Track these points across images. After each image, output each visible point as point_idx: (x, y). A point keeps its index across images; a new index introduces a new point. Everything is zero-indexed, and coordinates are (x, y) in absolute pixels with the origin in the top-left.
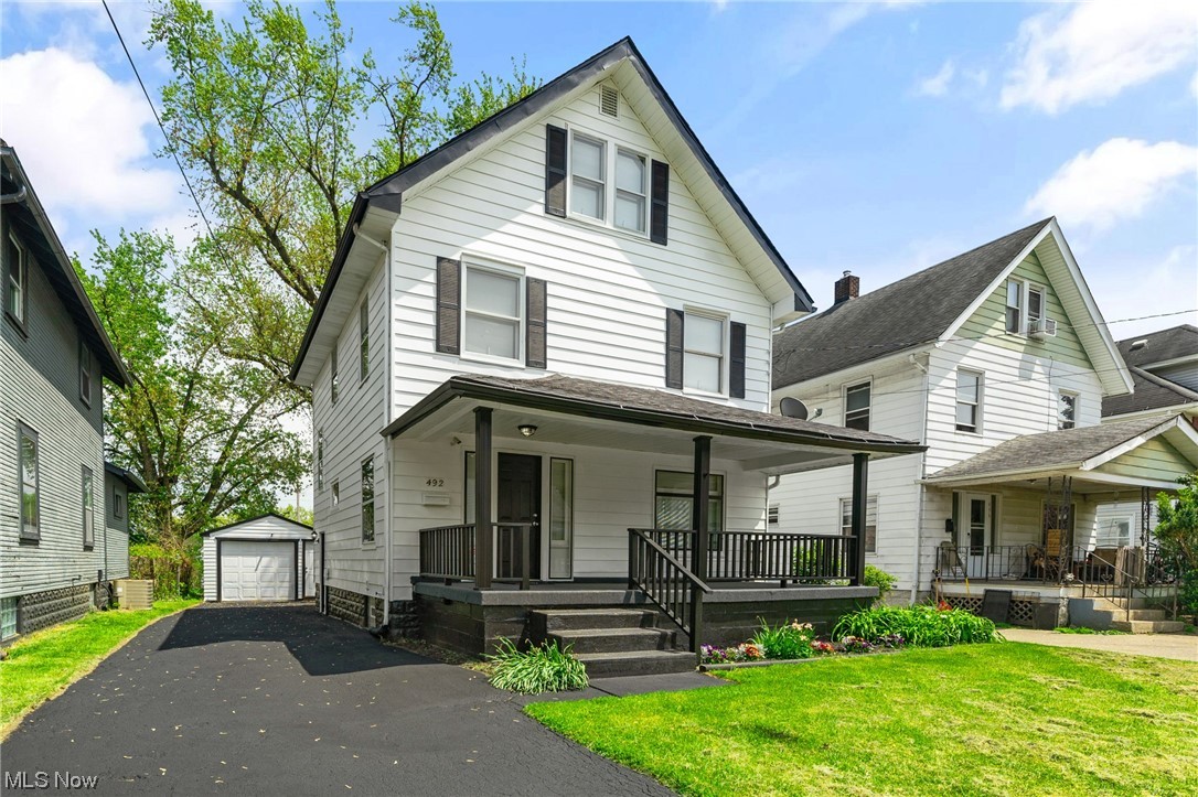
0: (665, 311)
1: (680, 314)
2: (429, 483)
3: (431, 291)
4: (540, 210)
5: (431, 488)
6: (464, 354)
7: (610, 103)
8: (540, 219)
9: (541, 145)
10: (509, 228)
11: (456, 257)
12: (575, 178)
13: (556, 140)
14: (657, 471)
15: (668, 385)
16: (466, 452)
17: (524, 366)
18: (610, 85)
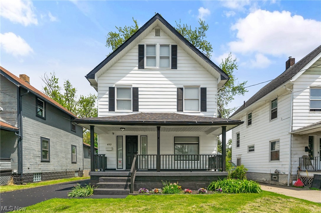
0: (177, 89)
1: (182, 89)
2: (108, 145)
3: (107, 96)
4: (137, 68)
5: (108, 146)
6: (116, 110)
7: (158, 33)
8: (137, 71)
9: (137, 51)
10: (128, 75)
11: (114, 86)
12: (147, 57)
13: (141, 48)
14: (174, 137)
15: (178, 111)
16: (117, 136)
17: (132, 111)
18: (157, 28)
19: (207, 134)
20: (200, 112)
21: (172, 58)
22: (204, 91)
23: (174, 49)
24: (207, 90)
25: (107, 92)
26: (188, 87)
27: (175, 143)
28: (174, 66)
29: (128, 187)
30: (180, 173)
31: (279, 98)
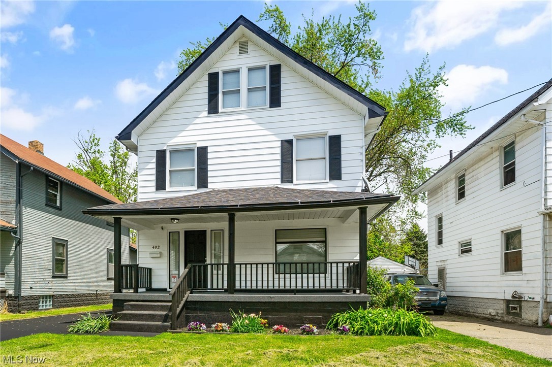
0: (280, 142)
1: (290, 142)
2: (153, 248)
3: (154, 165)
4: (205, 114)
5: (154, 250)
6: (168, 188)
7: (243, 48)
8: (206, 118)
9: (206, 83)
10: (191, 127)
11: (164, 149)
12: (224, 93)
13: (213, 78)
14: (276, 230)
15: (282, 182)
16: (170, 233)
17: (196, 189)
18: (244, 39)
19: (343, 223)
20: (328, 180)
21: (271, 89)
22: (335, 142)
23: (275, 72)
24: (342, 139)
25: (153, 159)
26: (302, 138)
27: (278, 241)
28: (275, 101)
29: (169, 320)
30: (270, 297)
31: (518, 139)
